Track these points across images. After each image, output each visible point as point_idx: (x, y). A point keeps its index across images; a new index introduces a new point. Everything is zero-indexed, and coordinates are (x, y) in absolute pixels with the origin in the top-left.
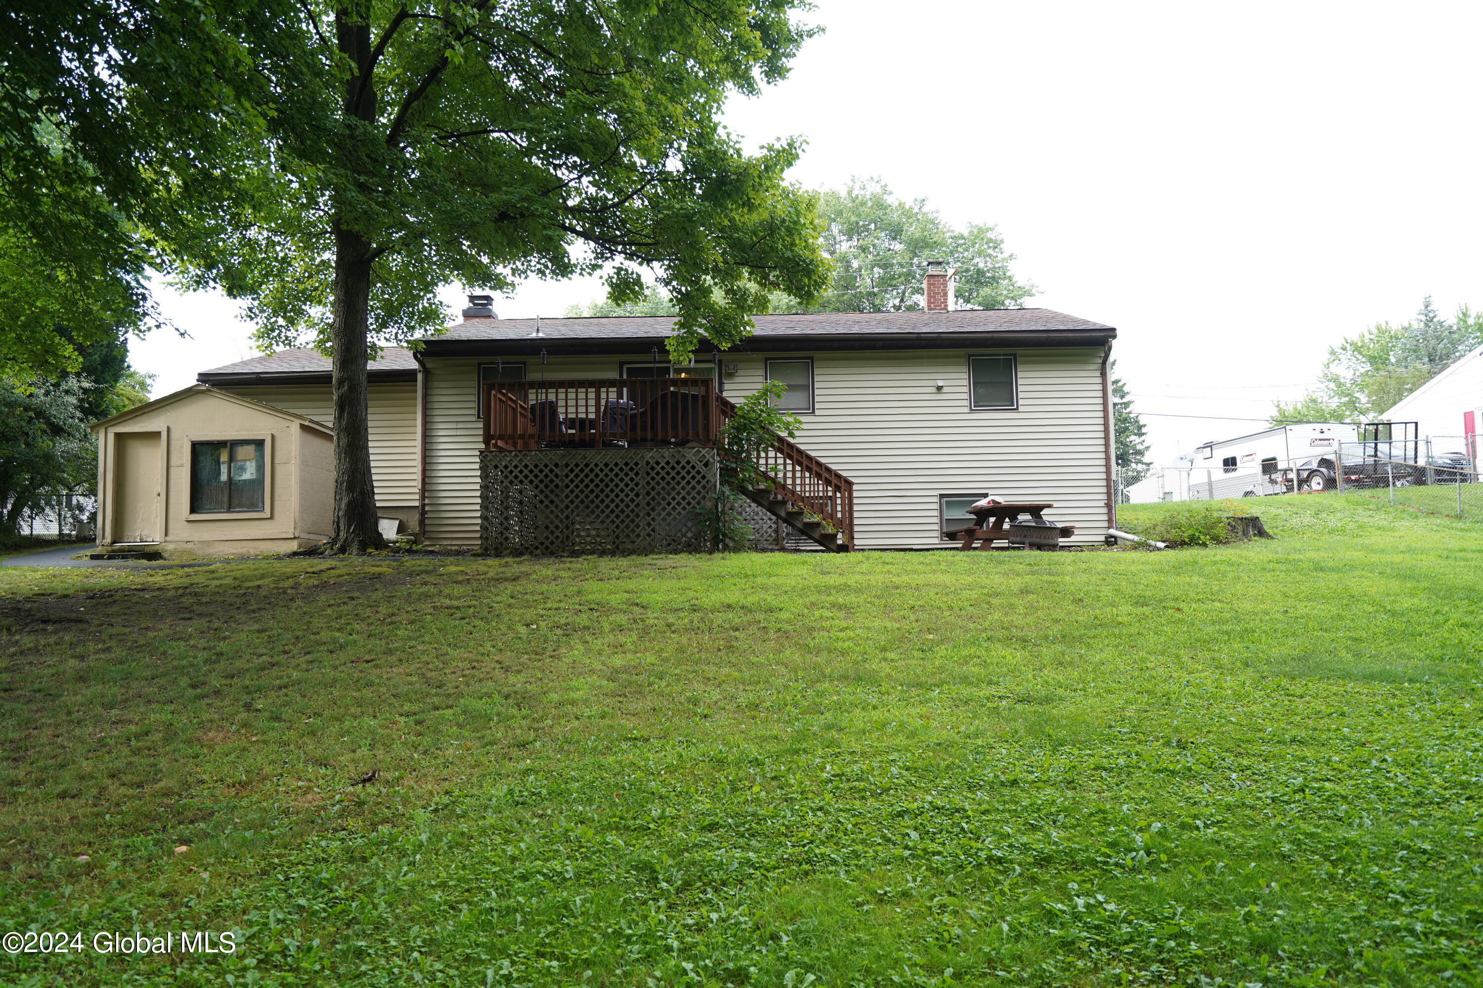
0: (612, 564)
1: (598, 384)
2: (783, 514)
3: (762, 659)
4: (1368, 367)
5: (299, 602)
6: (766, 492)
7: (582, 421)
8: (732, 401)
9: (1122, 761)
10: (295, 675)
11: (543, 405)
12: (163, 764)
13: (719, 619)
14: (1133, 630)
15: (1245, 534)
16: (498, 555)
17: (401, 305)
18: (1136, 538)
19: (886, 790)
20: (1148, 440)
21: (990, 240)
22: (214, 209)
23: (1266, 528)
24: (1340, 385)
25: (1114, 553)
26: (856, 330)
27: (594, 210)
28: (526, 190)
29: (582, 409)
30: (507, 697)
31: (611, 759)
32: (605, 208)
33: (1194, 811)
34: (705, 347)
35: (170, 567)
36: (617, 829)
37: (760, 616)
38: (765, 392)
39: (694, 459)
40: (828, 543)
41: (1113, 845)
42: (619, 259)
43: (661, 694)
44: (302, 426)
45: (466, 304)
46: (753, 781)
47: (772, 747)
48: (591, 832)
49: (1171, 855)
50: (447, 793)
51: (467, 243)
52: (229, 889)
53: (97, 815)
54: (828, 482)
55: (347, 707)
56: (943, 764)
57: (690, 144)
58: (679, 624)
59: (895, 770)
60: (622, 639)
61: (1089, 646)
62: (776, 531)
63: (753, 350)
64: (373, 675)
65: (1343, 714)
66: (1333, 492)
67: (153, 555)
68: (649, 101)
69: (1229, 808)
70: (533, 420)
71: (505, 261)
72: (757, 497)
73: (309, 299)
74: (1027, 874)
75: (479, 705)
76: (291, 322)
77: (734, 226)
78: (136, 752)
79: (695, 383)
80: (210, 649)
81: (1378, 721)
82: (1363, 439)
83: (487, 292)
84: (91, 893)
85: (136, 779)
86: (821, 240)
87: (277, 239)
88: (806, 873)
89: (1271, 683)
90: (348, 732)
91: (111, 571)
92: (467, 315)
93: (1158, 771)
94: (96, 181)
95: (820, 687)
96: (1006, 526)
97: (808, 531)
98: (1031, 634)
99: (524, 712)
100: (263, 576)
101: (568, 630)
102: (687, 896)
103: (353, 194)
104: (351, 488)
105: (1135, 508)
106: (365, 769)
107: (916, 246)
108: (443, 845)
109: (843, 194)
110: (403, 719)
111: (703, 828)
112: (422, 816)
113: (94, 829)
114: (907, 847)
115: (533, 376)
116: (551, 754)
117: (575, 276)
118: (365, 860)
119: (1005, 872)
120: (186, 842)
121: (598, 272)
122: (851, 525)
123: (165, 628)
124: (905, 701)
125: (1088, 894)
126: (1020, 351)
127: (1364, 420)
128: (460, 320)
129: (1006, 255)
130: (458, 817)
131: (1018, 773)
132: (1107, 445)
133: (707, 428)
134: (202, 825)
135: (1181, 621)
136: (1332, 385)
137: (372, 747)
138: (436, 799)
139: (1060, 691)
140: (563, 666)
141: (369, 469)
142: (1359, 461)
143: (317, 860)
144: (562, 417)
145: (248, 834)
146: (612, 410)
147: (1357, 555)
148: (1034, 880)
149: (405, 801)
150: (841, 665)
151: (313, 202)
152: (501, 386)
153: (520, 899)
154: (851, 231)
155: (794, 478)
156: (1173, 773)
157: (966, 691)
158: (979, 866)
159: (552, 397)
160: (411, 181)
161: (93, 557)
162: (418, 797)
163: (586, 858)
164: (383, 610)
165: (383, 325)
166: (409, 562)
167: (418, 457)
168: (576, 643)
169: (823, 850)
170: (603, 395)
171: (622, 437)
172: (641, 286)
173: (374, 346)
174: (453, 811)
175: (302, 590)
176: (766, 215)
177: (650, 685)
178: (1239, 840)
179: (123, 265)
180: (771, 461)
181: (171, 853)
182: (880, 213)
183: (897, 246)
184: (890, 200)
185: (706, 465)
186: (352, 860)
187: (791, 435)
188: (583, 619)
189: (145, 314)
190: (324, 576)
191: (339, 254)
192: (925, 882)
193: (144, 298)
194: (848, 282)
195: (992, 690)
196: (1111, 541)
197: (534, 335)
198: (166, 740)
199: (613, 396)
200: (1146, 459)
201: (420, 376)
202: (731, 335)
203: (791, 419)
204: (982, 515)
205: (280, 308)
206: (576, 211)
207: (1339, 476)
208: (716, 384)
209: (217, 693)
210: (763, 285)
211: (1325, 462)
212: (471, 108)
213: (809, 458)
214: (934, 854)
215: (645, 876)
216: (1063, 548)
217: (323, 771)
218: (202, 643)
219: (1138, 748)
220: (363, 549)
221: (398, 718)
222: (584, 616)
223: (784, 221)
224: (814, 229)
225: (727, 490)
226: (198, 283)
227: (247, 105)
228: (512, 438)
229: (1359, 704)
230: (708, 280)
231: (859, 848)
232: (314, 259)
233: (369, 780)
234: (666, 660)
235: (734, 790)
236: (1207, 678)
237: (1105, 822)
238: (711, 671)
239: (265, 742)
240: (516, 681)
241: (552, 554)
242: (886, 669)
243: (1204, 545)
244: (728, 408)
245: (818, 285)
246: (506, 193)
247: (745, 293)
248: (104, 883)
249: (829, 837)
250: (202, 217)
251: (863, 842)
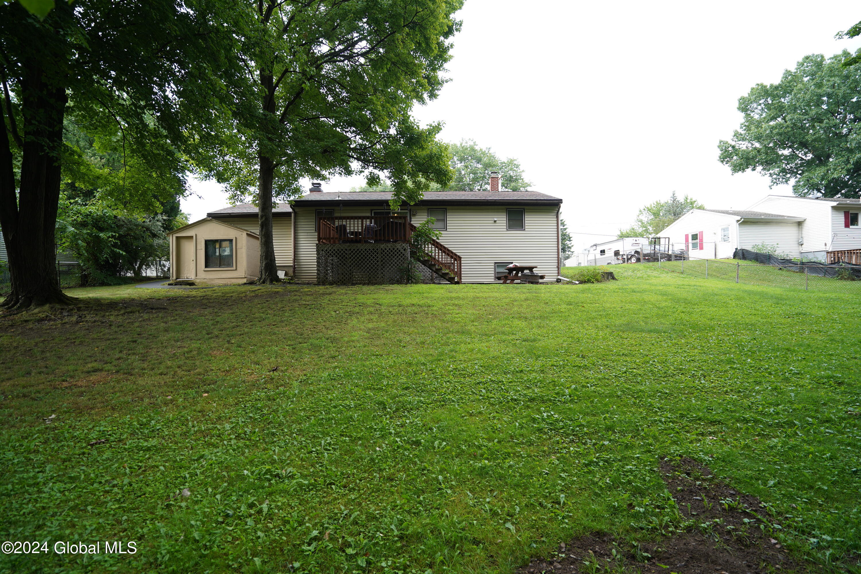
0: (368, 288)
1: (362, 218)
2: (434, 269)
3: (426, 325)
4: (652, 217)
5: (247, 302)
6: (428, 261)
7: (356, 232)
8: (415, 225)
9: (561, 363)
10: (246, 330)
11: (341, 226)
12: (197, 363)
13: (409, 309)
14: (567, 314)
15: (608, 278)
16: (324, 284)
17: (285, 186)
18: (568, 280)
19: (473, 374)
20: (573, 243)
21: (515, 164)
22: (212, 148)
23: (615, 276)
24: (642, 223)
25: (560, 285)
26: (463, 198)
27: (361, 149)
28: (334, 141)
29: (356, 228)
30: (327, 339)
31: (368, 363)
32: (366, 148)
33: (587, 381)
34: (404, 204)
35: (198, 289)
36: (370, 389)
37: (425, 309)
38: (428, 222)
39: (400, 248)
40: (451, 281)
41: (557, 394)
42: (371, 168)
43: (387, 338)
44: (247, 234)
45: (311, 186)
46: (423, 371)
47: (430, 358)
48: (360, 390)
49: (579, 397)
50: (305, 375)
51: (311, 162)
52: (224, 410)
53: (174, 382)
54: (452, 257)
55: (266, 342)
56: (495, 365)
57: (399, 123)
58: (394, 312)
59: (477, 367)
60: (372, 317)
61: (550, 320)
62: (432, 276)
63: (423, 205)
64: (276, 330)
65: (640, 345)
66: (639, 263)
67: (192, 284)
68: (383, 106)
69: (599, 379)
70: (337, 232)
71: (326, 169)
72: (424, 263)
73: (250, 184)
74: (526, 405)
75: (317, 342)
76: (243, 193)
77: (416, 156)
78: (187, 358)
79: (400, 218)
80: (214, 320)
81: (653, 347)
82: (651, 243)
83: (319, 181)
84: (173, 410)
85: (187, 369)
86: (450, 163)
87: (236, 160)
88: (443, 405)
89: (615, 334)
90: (267, 352)
91: (176, 290)
92: (311, 190)
93: (574, 366)
94: (166, 137)
95: (448, 336)
96: (520, 275)
97: (444, 276)
98: (529, 316)
99: (334, 345)
100: (233, 292)
101: (351, 314)
102: (397, 414)
103: (266, 142)
104: (266, 258)
105: (568, 268)
106: (273, 366)
107: (487, 166)
108: (304, 395)
109: (459, 145)
110: (287, 347)
111: (403, 389)
112: (295, 384)
113: (173, 387)
114: (481, 396)
115: (337, 215)
116: (345, 361)
117: (353, 175)
118: (274, 400)
119: (517, 404)
120: (207, 392)
121: (362, 174)
122: (461, 274)
123: (196, 312)
124: (481, 341)
125: (548, 412)
126: (526, 207)
127: (651, 236)
128: (309, 193)
129: (521, 170)
130: (310, 384)
131: (523, 367)
132: (558, 244)
133: (405, 235)
134: (213, 386)
135: (584, 311)
136: (640, 223)
137: (276, 357)
138: (301, 377)
139: (539, 337)
140: (349, 327)
141: (273, 251)
142: (649, 252)
143: (256, 400)
144: (348, 231)
145: (230, 390)
146: (368, 228)
147: (647, 287)
148: (528, 407)
149: (289, 378)
150: (456, 327)
151: (251, 146)
152: (325, 218)
153: (334, 415)
154: (461, 160)
155: (439, 255)
156: (580, 367)
157: (504, 337)
158: (508, 402)
159: (344, 223)
160: (289, 137)
161: (169, 285)
162: (294, 377)
163: (358, 400)
164: (279, 305)
165: (278, 194)
166: (289, 287)
167: (292, 246)
168: (354, 318)
169: (449, 397)
170: (364, 223)
171: (372, 239)
172: (379, 180)
173: (275, 203)
174: (307, 382)
175: (248, 297)
176: (428, 152)
177: (383, 334)
178: (603, 391)
179: (177, 170)
180: (430, 249)
181: (202, 396)
182: (473, 153)
183: (479, 166)
184: (477, 148)
185: (405, 250)
186: (269, 400)
187: (438, 239)
188: (357, 309)
189: (186, 190)
190: (257, 292)
191: (260, 166)
192: (487, 408)
193: (185, 183)
194: (460, 179)
195: (514, 337)
196: (558, 281)
197: (337, 199)
198: (198, 354)
199: (368, 223)
200: (572, 250)
201: (293, 215)
202: (414, 199)
203: (438, 232)
204: (511, 270)
205: (238, 188)
206: (354, 149)
207: (641, 257)
208: (409, 218)
209: (217, 336)
210: (427, 180)
211: (637, 252)
212: (313, 109)
213: (445, 248)
214: (491, 398)
215: (381, 407)
216: (541, 283)
217: (258, 366)
218: (211, 318)
219: (567, 358)
220: (271, 282)
221: (286, 347)
222: (357, 308)
223: (436, 154)
224: (448, 158)
225: (412, 260)
226: (206, 177)
227: (224, 106)
228: (329, 239)
229: (646, 341)
230: (406, 177)
231: (463, 396)
232: (251, 168)
233: (275, 370)
234: (389, 325)
235: (415, 374)
236: (593, 332)
237: (555, 385)
238: (406, 329)
239: (235, 355)
240: (331, 333)
241: (344, 284)
242: (473, 329)
243: (593, 282)
244: (413, 228)
245: (449, 180)
246: (326, 142)
247: (420, 182)
248: (177, 407)
249: (452, 392)
250: (208, 151)
251: (464, 393)
